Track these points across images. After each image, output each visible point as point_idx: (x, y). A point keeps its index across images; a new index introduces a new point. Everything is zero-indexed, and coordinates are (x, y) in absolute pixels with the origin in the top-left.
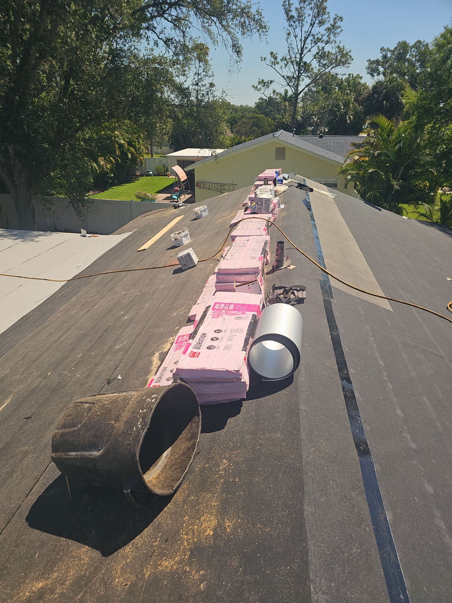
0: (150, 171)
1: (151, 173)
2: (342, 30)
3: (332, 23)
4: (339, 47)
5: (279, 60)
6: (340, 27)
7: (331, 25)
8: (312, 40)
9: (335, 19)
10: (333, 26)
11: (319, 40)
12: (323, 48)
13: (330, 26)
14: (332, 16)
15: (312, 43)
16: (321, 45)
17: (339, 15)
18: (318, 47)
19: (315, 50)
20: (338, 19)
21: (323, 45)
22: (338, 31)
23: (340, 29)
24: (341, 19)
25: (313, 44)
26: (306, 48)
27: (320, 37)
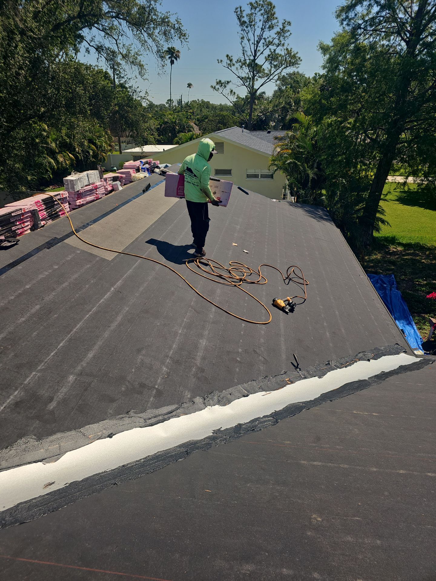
1: (115, 168)
2: (291, 34)
3: (282, 27)
4: (287, 49)
5: (234, 62)
6: (289, 31)
7: (280, 29)
8: (264, 43)
9: (284, 24)
10: (282, 30)
11: (271, 43)
12: (275, 50)
13: (279, 30)
14: (281, 21)
15: (264, 46)
16: (272, 47)
17: (287, 20)
18: (270, 49)
19: (267, 52)
20: (286, 24)
21: (275, 47)
22: (287, 34)
23: (289, 33)
24: (289, 24)
25: (265, 47)
26: (259, 50)
27: (271, 40)
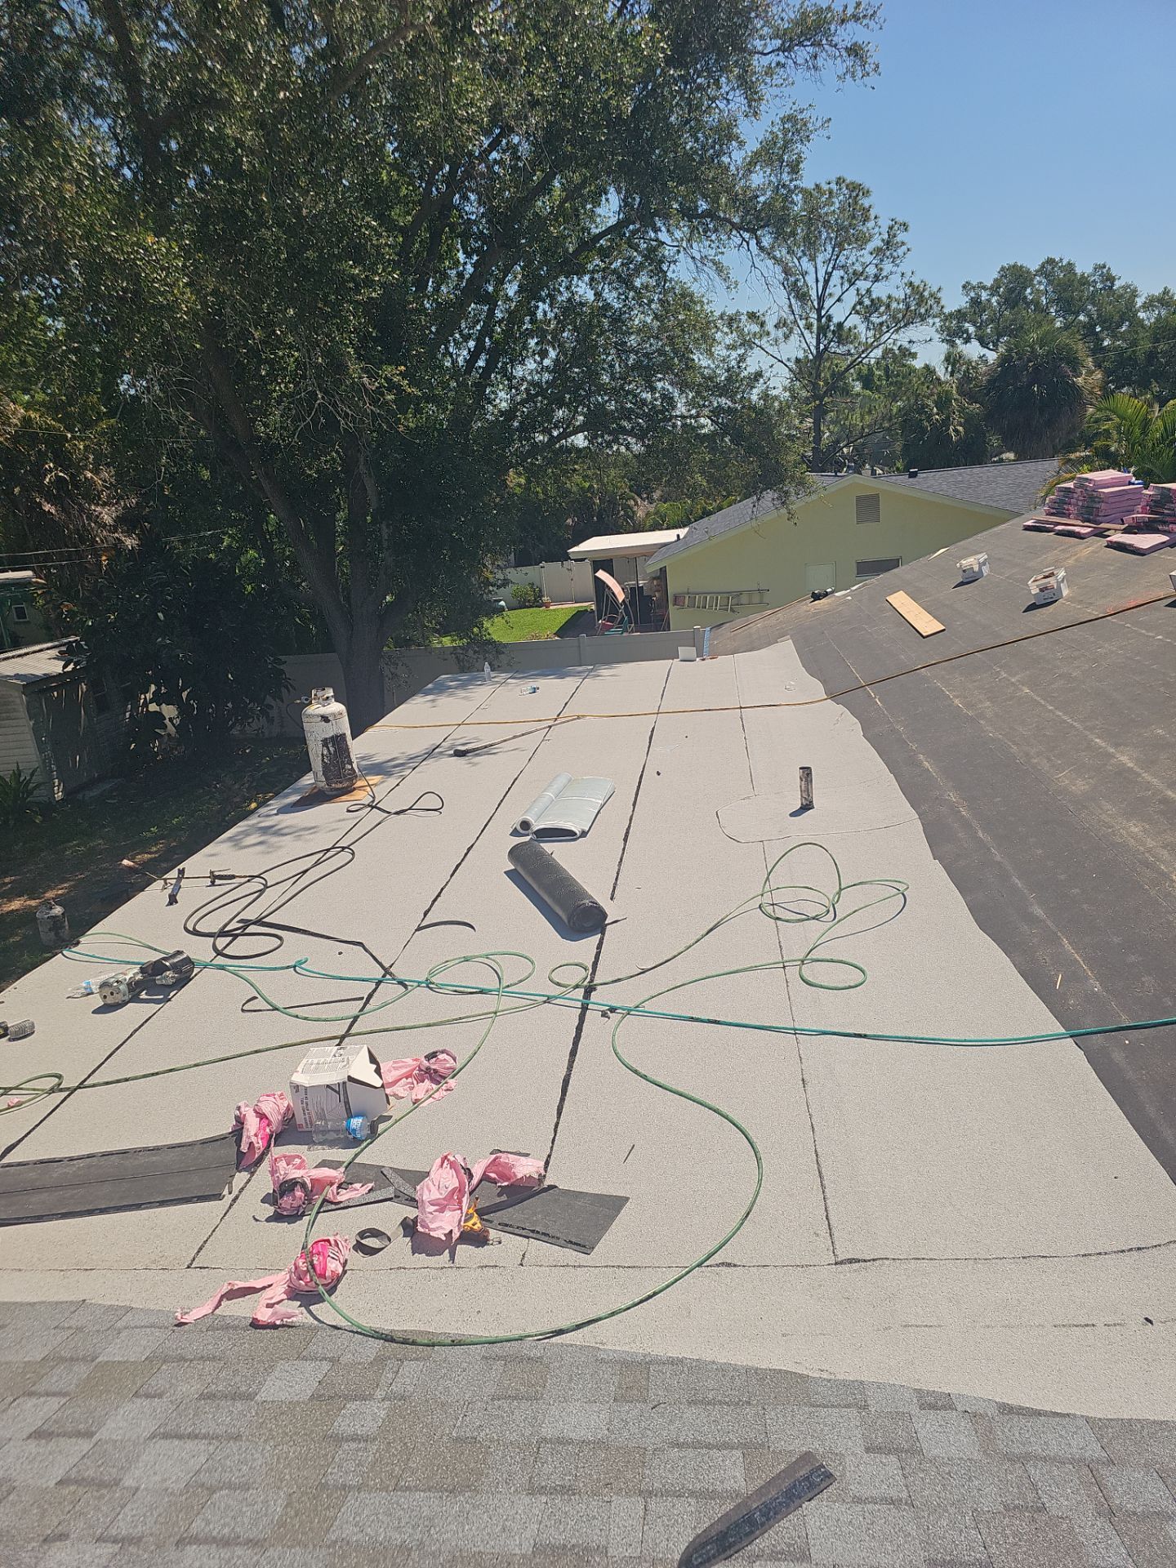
0: (500, 600)
1: (502, 603)
2: (908, 250)
3: (886, 237)
4: (911, 284)
5: (770, 327)
6: (903, 243)
7: (883, 240)
8: (842, 278)
9: (891, 228)
10: (888, 243)
11: (857, 275)
12: (869, 291)
13: (880, 244)
14: (885, 223)
15: (842, 284)
16: (863, 285)
17: (900, 219)
18: (858, 290)
19: (851, 298)
20: (896, 228)
21: (868, 284)
22: (900, 251)
23: (904, 248)
24: (905, 226)
25: (846, 285)
26: (830, 295)
27: (861, 269)
